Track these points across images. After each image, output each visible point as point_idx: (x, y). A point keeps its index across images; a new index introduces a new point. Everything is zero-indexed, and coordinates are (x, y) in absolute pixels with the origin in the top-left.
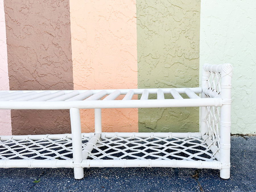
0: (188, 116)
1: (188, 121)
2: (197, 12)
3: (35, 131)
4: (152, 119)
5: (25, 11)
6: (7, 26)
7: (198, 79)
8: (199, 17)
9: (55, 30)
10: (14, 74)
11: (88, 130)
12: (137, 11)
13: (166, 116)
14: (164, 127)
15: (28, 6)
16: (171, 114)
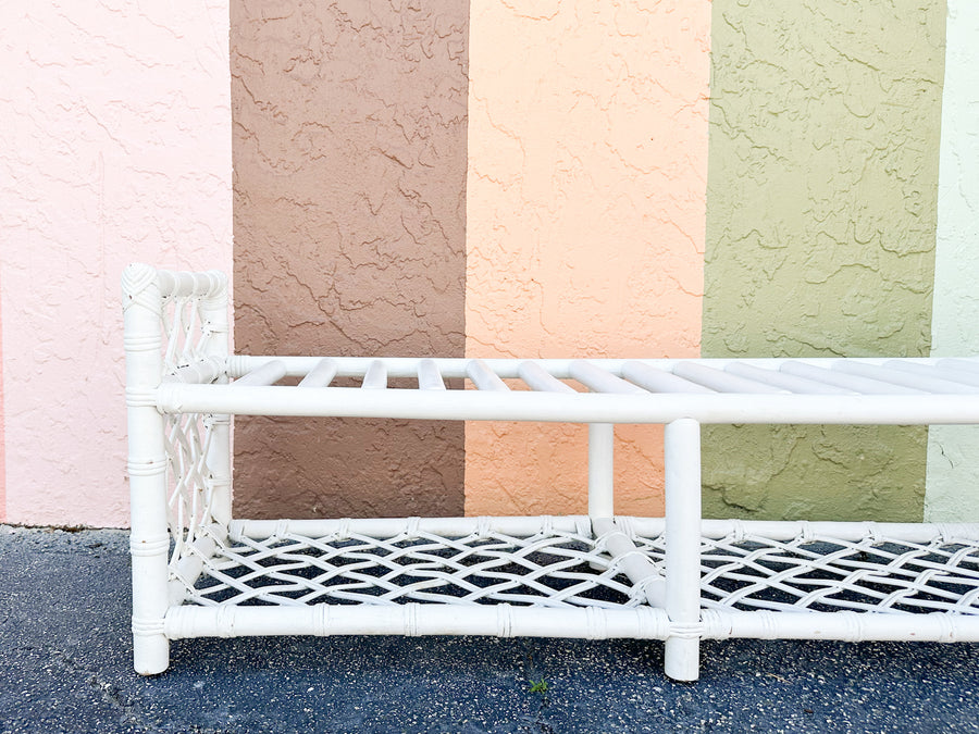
0: (884, 464)
1: (885, 483)
2: (931, 83)
3: (319, 506)
4: (752, 472)
5: (308, 70)
6: (236, 124)
7: (929, 326)
8: (937, 103)
9: (410, 141)
10: (255, 300)
11: (511, 505)
12: (715, 76)
13: (805, 461)
14: (794, 505)
15: (316, 53)
16: (821, 456)
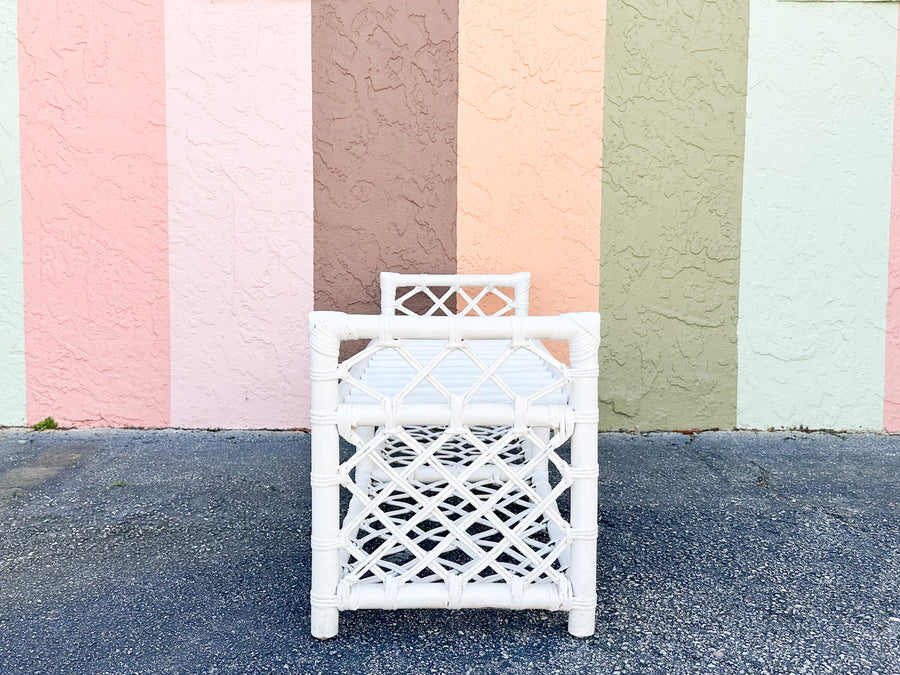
0: (712, 388)
1: (712, 399)
2: (736, 157)
4: (630, 392)
5: (360, 149)
6: (315, 181)
7: (737, 304)
8: (740, 169)
9: (422, 192)
10: (327, 288)
12: (604, 154)
13: (663, 386)
14: (657, 413)
15: (365, 138)
16: (672, 383)
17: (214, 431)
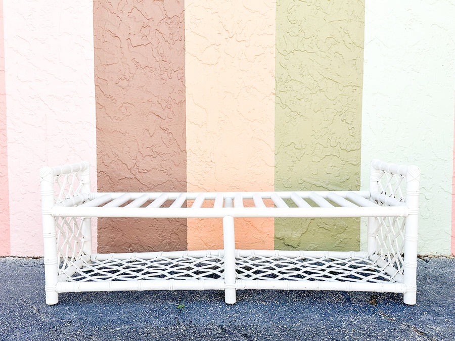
0: (344, 229)
1: (345, 237)
2: (358, 87)
3: (131, 248)
4: (294, 232)
5: (125, 83)
6: (97, 103)
7: (359, 177)
8: (361, 93)
9: (164, 110)
10: (105, 170)
11: (205, 246)
12: (276, 86)
13: (314, 228)
14: (311, 245)
15: (127, 77)
16: (320, 226)
17: (36, 258)
